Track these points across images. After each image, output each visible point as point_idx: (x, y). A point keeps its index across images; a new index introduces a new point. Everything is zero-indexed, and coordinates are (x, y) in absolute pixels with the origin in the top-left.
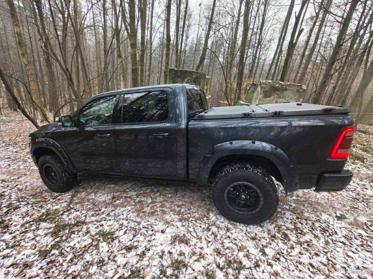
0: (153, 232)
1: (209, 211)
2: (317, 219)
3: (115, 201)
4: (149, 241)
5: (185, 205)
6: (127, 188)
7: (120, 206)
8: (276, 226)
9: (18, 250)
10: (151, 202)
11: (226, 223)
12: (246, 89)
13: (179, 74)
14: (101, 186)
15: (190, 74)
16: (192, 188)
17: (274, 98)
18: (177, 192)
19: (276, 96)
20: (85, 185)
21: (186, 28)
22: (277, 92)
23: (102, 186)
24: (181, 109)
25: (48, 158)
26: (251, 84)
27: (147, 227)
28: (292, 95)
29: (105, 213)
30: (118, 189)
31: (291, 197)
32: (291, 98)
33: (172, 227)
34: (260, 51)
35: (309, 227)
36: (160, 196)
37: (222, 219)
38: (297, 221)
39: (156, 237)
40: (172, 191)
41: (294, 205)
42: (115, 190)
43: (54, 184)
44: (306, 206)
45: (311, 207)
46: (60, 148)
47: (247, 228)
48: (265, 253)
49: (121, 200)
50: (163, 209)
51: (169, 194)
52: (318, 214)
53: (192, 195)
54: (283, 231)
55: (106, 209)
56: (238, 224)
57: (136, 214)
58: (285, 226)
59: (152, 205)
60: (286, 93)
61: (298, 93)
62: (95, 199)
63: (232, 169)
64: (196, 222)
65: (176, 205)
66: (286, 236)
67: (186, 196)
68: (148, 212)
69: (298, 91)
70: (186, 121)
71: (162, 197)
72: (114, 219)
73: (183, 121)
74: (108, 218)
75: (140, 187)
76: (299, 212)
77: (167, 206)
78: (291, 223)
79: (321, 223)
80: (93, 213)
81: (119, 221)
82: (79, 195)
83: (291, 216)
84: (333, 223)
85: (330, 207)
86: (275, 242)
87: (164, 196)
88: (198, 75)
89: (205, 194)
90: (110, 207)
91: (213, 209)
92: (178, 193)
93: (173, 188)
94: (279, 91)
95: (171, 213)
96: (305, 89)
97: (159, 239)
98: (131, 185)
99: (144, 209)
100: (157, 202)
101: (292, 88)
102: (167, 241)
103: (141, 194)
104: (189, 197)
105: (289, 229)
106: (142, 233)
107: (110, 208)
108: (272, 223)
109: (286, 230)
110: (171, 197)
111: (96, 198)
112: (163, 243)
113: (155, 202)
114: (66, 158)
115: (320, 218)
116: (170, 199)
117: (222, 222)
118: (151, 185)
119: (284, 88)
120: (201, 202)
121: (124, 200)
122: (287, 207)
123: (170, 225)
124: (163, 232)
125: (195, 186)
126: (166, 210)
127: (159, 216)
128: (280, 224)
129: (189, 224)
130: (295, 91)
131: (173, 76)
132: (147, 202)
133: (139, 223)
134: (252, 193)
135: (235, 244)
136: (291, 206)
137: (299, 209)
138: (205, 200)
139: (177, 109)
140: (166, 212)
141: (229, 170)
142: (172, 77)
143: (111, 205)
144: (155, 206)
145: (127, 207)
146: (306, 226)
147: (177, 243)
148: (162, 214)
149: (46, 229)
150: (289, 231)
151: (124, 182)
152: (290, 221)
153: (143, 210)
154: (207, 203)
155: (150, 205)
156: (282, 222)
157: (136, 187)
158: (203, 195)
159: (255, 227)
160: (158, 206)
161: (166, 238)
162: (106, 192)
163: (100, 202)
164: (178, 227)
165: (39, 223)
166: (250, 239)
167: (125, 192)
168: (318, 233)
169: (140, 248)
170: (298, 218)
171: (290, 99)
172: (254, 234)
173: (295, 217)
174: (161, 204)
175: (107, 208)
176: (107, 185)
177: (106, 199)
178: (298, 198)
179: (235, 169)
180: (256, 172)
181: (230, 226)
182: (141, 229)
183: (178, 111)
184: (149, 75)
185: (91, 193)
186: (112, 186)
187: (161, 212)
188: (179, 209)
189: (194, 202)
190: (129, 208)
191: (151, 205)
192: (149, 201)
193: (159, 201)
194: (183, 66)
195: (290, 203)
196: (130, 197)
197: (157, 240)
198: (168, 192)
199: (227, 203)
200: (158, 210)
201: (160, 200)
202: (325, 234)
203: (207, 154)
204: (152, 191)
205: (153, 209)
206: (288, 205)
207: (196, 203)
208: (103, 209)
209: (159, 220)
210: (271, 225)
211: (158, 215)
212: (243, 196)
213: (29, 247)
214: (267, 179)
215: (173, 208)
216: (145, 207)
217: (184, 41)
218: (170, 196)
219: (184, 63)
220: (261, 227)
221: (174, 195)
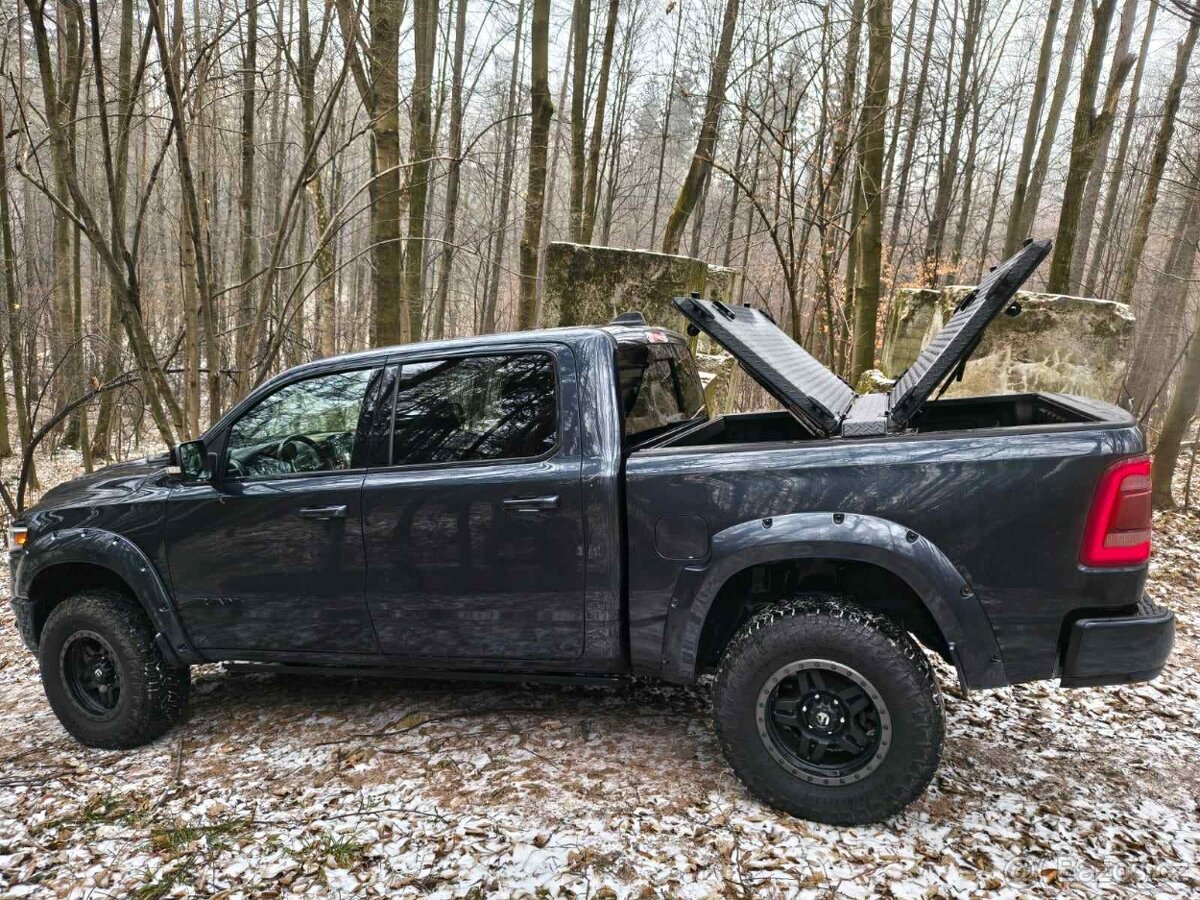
0: (506, 845)
1: (707, 787)
2: (1119, 816)
3: (351, 767)
4: (491, 867)
5: (618, 771)
6: (390, 725)
7: (372, 781)
8: (951, 833)
9: (58, 888)
10: (486, 766)
11: (770, 823)
12: (896, 317)
13: (591, 266)
14: (278, 722)
15: (637, 264)
16: (645, 721)
17: (1003, 358)
18: (586, 733)
19: (1008, 349)
20: (215, 723)
21: (618, 39)
22: (1012, 335)
23: (286, 723)
24: (600, 414)
25: (89, 606)
26: (915, 297)
27: (480, 831)
28: (1075, 347)
29: (321, 801)
30: (354, 731)
31: (1039, 751)
32: (1073, 356)
33: (571, 831)
34: (976, 134)
35: (1077, 837)
36: (520, 745)
37: (756, 811)
38: (1037, 819)
39: (514, 859)
40: (567, 730)
41: (1040, 774)
42: (340, 735)
43: (99, 713)
44: (1087, 778)
45: (1109, 780)
46: (144, 565)
47: (843, 835)
48: (892, 895)
49: (372, 761)
50: (536, 782)
51: (555, 738)
52: (1129, 801)
53: (648, 740)
54: (975, 847)
55: (320, 791)
56: (811, 825)
57: (435, 801)
58: (986, 832)
59: (494, 773)
60: (1048, 337)
61: (1104, 336)
62: (266, 764)
63: (777, 616)
64: (659, 819)
65: (585, 771)
66: (981, 859)
67: (623, 745)
68: (481, 793)
69: (1100, 330)
70: (617, 452)
71: (527, 746)
72: (358, 814)
73: (609, 452)
74: (332, 812)
75: (442, 719)
76: (1055, 794)
77: (552, 774)
78: (1012, 824)
79: (1129, 827)
80: (274, 799)
81: (375, 820)
82: (199, 754)
83: (1020, 806)
84: (1177, 828)
85: (1183, 780)
86: (934, 871)
87: (536, 744)
88: (672, 271)
89: (694, 737)
90: (332, 783)
91: (726, 785)
92: (592, 736)
93: (574, 721)
94: (1018, 331)
95: (567, 794)
96: (1129, 322)
97: (526, 862)
98: (403, 714)
99: (463, 785)
100: (512, 764)
101: (1075, 317)
102: (554, 867)
103: (448, 739)
104: (633, 750)
105: (999, 842)
106: (466, 848)
107: (335, 785)
108: (941, 824)
109: (987, 844)
110: (563, 748)
111: (270, 760)
112: (539, 871)
113: (504, 764)
114: (163, 605)
115: (1133, 815)
116: (560, 753)
117: (755, 819)
118: (483, 713)
119: (1041, 317)
120: (680, 765)
121: (382, 762)
122: (1014, 782)
123: (562, 827)
124: (539, 843)
125: (658, 715)
126: (547, 785)
127: (523, 803)
128: (967, 826)
129: (631, 822)
130: (1089, 328)
131: (565, 275)
132: (474, 766)
133: (453, 825)
134: (852, 701)
135: (791, 872)
136: (1030, 777)
137: (1056, 788)
138: (696, 757)
139: (586, 415)
140: (546, 790)
141: (769, 619)
142: (560, 281)
143: (336, 779)
144: (505, 774)
145: (398, 780)
146: (1066, 834)
147: (590, 870)
148: (533, 797)
149: (122, 841)
150: (997, 845)
151: (371, 707)
152: (1008, 818)
153: (461, 790)
154: (703, 765)
155: (487, 775)
156: (980, 822)
157: (427, 718)
158: (688, 743)
159: (873, 831)
160: (518, 774)
161: (551, 861)
162: (305, 740)
163: (288, 772)
164: (591, 834)
165: (91, 824)
166: (845, 862)
167: (380, 736)
168: (1106, 854)
169: (463, 884)
170: (1042, 811)
171: (1071, 362)
172: (866, 851)
173: (1031, 809)
174: (525, 769)
175: (322, 786)
176: (306, 717)
177: (312, 762)
178: (1064, 754)
179: (788, 613)
180: (858, 620)
181: (779, 828)
182: (460, 839)
183: (588, 423)
184: (448, 255)
185: (247, 745)
186: (327, 720)
187: (528, 791)
188: (596, 781)
189: (652, 763)
190: (409, 784)
191: (488, 773)
192: (483, 760)
193: (519, 760)
194: (609, 207)
195: (1026, 770)
196: (402, 752)
197: (520, 866)
198: (553, 734)
199: (767, 741)
200: (518, 785)
201: (521, 756)
202: (1131, 858)
203: (690, 564)
204: (489, 730)
205: (500, 784)
206: (1017, 774)
207: (662, 767)
208: (309, 791)
209: (522, 814)
210: (934, 829)
211: (517, 799)
212: (823, 715)
213: (91, 882)
214: (894, 644)
215: (573, 780)
216: (469, 780)
217: (611, 97)
218: (559, 743)
219: (611, 199)
220: (895, 831)
221: (575, 742)
